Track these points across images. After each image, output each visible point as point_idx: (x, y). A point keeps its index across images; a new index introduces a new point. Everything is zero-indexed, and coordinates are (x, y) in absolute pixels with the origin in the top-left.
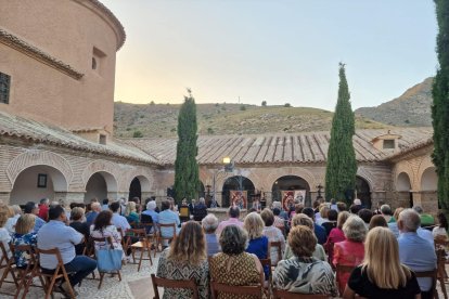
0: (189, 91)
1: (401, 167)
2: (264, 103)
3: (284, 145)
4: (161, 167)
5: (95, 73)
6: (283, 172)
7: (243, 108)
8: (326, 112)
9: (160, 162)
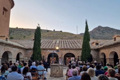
0: (39, 25)
1: (102, 51)
2: (54, 30)
3: (66, 43)
4: (27, 50)
5: (3, 16)
6: (67, 52)
7: (48, 31)
8: (72, 34)
9: (26, 48)
